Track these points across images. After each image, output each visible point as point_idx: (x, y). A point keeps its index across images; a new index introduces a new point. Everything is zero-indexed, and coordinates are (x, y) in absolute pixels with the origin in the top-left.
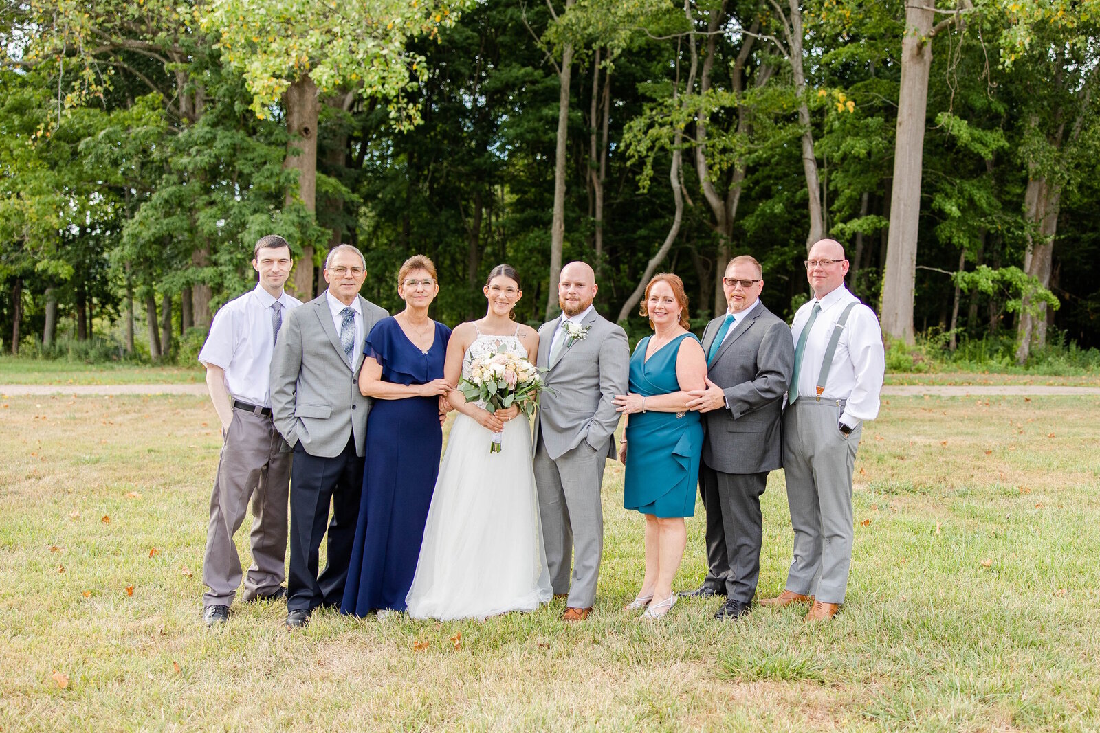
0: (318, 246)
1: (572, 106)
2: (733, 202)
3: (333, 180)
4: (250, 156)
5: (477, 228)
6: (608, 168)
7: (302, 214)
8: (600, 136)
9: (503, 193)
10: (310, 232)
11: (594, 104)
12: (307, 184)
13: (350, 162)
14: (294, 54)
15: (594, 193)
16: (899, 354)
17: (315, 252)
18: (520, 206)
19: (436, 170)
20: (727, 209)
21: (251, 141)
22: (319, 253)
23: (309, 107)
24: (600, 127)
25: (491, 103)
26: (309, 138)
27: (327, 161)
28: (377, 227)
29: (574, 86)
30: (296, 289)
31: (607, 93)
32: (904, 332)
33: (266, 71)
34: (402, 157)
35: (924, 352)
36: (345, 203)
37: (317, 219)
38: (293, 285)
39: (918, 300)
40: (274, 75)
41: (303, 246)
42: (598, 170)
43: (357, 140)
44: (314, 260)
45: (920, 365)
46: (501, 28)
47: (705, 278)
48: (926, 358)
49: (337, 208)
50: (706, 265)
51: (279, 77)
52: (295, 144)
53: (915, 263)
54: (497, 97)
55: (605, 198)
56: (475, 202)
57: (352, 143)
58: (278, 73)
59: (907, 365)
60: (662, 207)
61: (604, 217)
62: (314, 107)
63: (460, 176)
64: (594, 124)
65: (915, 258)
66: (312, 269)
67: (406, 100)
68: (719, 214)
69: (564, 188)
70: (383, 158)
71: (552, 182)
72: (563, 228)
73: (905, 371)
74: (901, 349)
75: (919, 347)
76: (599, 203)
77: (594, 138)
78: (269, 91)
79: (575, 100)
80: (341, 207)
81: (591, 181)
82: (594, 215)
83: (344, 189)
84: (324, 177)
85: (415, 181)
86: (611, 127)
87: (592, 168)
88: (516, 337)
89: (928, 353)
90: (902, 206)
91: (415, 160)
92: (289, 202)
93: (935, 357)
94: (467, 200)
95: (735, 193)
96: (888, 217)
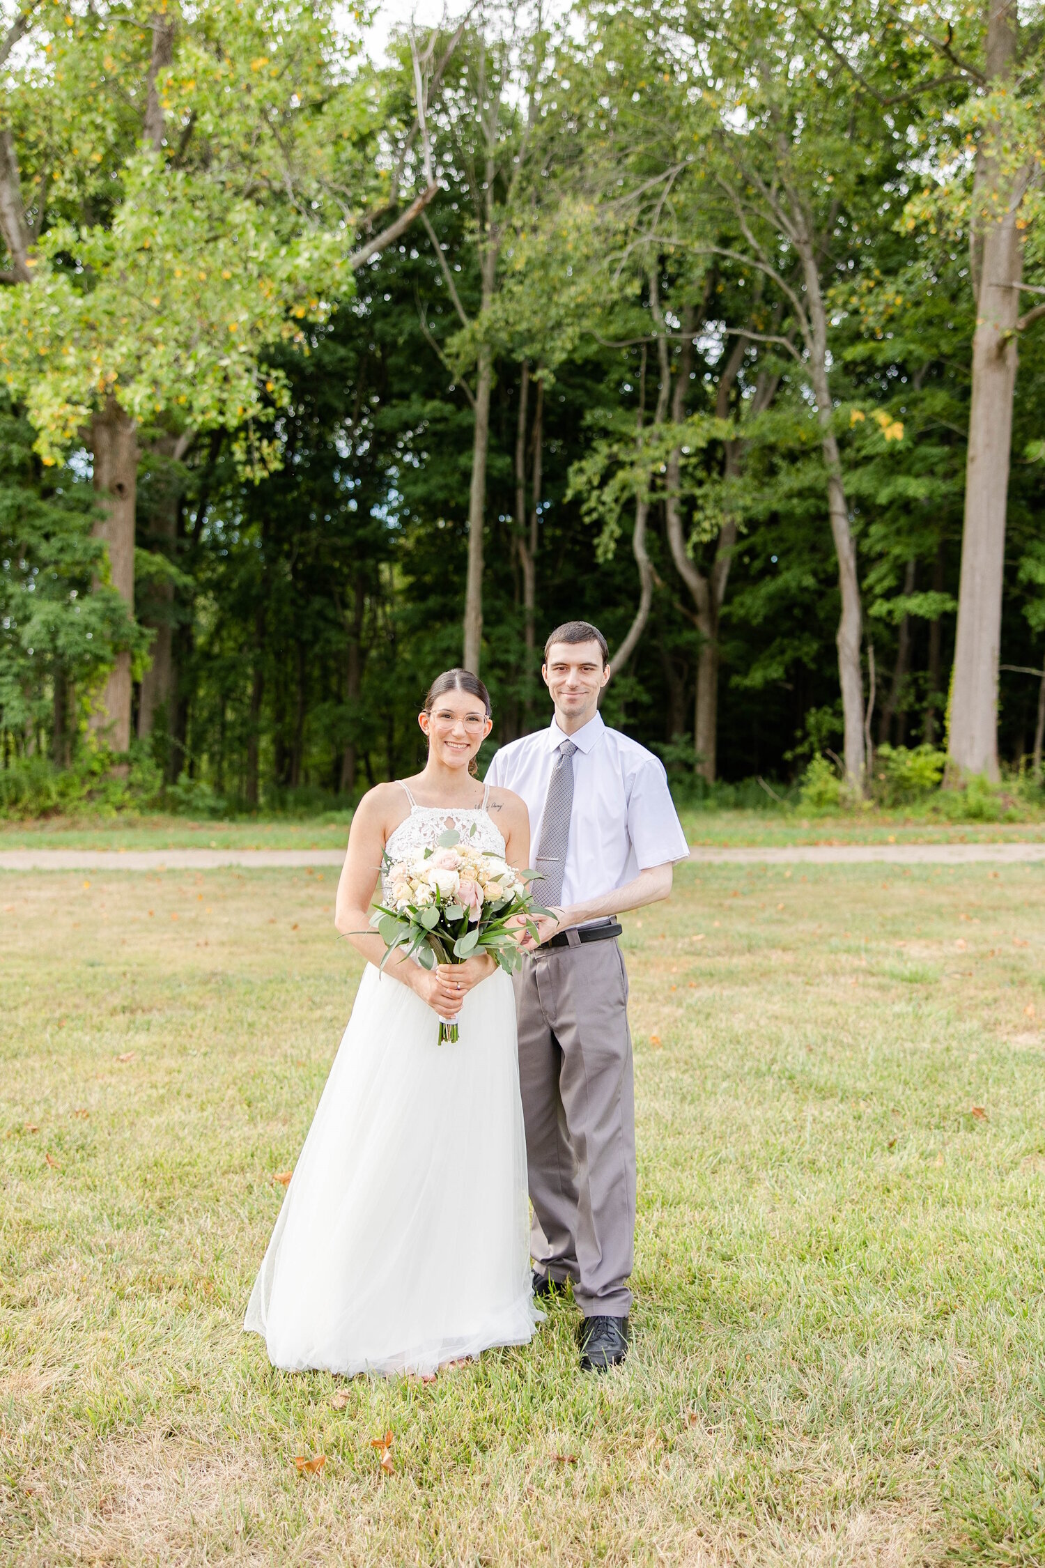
0: (136, 651)
1: (491, 449)
2: (718, 580)
3: (158, 558)
4: (38, 522)
5: (358, 623)
6: (541, 537)
7: (113, 604)
8: (529, 491)
9: (393, 576)
10: (124, 630)
11: (520, 445)
12: (121, 563)
13: (181, 532)
14: (97, 371)
15: (521, 571)
16: (980, 796)
17: (133, 658)
18: (417, 592)
19: (302, 543)
20: (711, 591)
21: (45, 506)
22: (138, 662)
23: (124, 455)
24: (529, 476)
25: (377, 448)
26: (123, 499)
27: (150, 531)
28: (220, 626)
29: (494, 422)
30: (108, 713)
31: (538, 431)
32: (985, 763)
33: (57, 394)
34: (255, 529)
35: (1015, 791)
36: (176, 589)
37: (136, 612)
38: (102, 708)
39: (1002, 715)
40: (69, 401)
41: (116, 651)
42: (527, 540)
43: (190, 504)
44: (131, 672)
45: (1012, 811)
46: (389, 347)
47: (678, 688)
48: (1020, 801)
49: (164, 598)
50: (679, 670)
51: (76, 404)
52: (105, 505)
53: (997, 662)
54: (384, 441)
55: (538, 578)
56: (355, 587)
57: (186, 511)
58: (75, 398)
59: (992, 812)
60: (619, 590)
61: (538, 603)
62: (131, 454)
63: (335, 552)
64: (520, 473)
65: (997, 653)
66: (128, 684)
67: (258, 435)
68: (700, 596)
69: (481, 564)
70: (228, 528)
71: (464, 557)
72: (480, 621)
73: (990, 819)
74: (983, 787)
75: (1006, 785)
76: (529, 585)
77: (520, 494)
78: (61, 423)
79: (494, 442)
80: (171, 595)
81: (518, 555)
82: (522, 601)
83: (173, 570)
84: (145, 554)
85: (272, 560)
86: (544, 478)
87: (519, 537)
88: (483, 811)
89: (1021, 792)
90: (978, 579)
91: (272, 532)
92: (96, 586)
93: (1030, 799)
94: (343, 585)
95: (721, 566)
96: (955, 595)
